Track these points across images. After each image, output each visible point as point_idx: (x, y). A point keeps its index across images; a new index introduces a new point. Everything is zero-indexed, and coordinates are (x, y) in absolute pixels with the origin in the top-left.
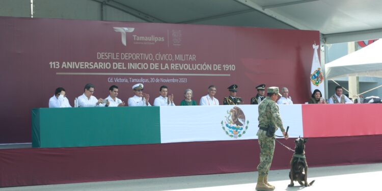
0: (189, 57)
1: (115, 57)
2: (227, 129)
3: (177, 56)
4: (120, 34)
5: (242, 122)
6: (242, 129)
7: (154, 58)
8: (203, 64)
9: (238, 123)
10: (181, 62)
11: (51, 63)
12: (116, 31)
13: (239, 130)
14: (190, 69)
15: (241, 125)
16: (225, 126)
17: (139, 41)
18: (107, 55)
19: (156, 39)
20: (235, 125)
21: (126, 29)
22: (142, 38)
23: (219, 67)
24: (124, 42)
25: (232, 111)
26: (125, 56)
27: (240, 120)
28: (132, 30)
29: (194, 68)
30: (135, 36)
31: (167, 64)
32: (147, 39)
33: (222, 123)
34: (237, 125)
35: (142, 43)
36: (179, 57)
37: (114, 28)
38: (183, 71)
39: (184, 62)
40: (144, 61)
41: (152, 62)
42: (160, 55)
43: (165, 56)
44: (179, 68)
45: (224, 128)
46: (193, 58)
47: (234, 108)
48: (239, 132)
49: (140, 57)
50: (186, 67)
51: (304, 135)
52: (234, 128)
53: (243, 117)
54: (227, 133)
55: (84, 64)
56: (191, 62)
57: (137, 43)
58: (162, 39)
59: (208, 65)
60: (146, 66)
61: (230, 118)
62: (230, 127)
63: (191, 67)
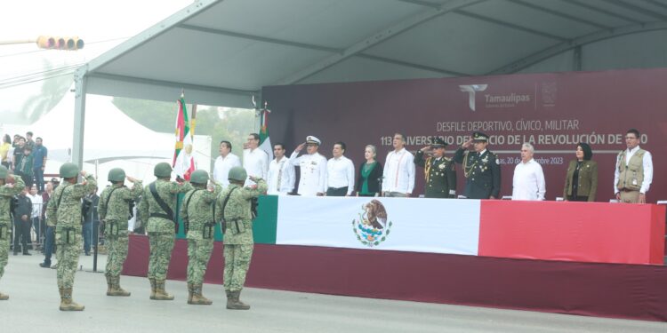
0: (567, 124)
1: (460, 128)
2: (359, 231)
3: (549, 123)
4: (467, 94)
5: (382, 224)
6: (381, 233)
7: (514, 127)
8: (590, 134)
9: (376, 225)
10: (555, 133)
11: (383, 138)
12: (463, 91)
13: (376, 235)
14: (568, 143)
15: (380, 227)
16: (357, 227)
17: (494, 103)
18: (449, 125)
19: (517, 99)
20: (371, 228)
21: (476, 86)
22: (497, 98)
23: (618, 139)
24: (472, 106)
25: (368, 206)
26: (473, 126)
27: (379, 220)
28: (484, 87)
29: (576, 141)
30: (487, 96)
31: (532, 136)
32: (504, 99)
33: (353, 223)
34: (375, 227)
35: (496, 106)
36: (552, 125)
37: (461, 86)
38: (558, 146)
39: (559, 133)
40: (498, 133)
41: (510, 133)
42: (522, 123)
43: (530, 123)
44: (551, 141)
45: (355, 231)
46: (573, 124)
47: (372, 202)
48: (376, 238)
49: (494, 127)
50: (562, 139)
51: (479, 252)
52: (369, 231)
53: (384, 217)
54: (359, 238)
55: (420, 139)
56: (570, 132)
57: (490, 106)
58: (525, 98)
59: (599, 136)
60: (501, 140)
61: (366, 217)
62: (364, 230)
63: (570, 140)
